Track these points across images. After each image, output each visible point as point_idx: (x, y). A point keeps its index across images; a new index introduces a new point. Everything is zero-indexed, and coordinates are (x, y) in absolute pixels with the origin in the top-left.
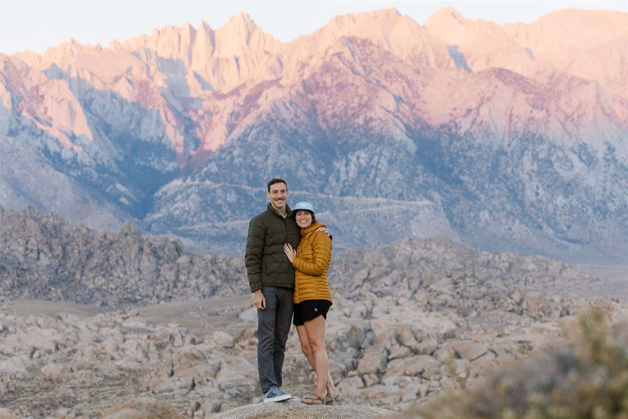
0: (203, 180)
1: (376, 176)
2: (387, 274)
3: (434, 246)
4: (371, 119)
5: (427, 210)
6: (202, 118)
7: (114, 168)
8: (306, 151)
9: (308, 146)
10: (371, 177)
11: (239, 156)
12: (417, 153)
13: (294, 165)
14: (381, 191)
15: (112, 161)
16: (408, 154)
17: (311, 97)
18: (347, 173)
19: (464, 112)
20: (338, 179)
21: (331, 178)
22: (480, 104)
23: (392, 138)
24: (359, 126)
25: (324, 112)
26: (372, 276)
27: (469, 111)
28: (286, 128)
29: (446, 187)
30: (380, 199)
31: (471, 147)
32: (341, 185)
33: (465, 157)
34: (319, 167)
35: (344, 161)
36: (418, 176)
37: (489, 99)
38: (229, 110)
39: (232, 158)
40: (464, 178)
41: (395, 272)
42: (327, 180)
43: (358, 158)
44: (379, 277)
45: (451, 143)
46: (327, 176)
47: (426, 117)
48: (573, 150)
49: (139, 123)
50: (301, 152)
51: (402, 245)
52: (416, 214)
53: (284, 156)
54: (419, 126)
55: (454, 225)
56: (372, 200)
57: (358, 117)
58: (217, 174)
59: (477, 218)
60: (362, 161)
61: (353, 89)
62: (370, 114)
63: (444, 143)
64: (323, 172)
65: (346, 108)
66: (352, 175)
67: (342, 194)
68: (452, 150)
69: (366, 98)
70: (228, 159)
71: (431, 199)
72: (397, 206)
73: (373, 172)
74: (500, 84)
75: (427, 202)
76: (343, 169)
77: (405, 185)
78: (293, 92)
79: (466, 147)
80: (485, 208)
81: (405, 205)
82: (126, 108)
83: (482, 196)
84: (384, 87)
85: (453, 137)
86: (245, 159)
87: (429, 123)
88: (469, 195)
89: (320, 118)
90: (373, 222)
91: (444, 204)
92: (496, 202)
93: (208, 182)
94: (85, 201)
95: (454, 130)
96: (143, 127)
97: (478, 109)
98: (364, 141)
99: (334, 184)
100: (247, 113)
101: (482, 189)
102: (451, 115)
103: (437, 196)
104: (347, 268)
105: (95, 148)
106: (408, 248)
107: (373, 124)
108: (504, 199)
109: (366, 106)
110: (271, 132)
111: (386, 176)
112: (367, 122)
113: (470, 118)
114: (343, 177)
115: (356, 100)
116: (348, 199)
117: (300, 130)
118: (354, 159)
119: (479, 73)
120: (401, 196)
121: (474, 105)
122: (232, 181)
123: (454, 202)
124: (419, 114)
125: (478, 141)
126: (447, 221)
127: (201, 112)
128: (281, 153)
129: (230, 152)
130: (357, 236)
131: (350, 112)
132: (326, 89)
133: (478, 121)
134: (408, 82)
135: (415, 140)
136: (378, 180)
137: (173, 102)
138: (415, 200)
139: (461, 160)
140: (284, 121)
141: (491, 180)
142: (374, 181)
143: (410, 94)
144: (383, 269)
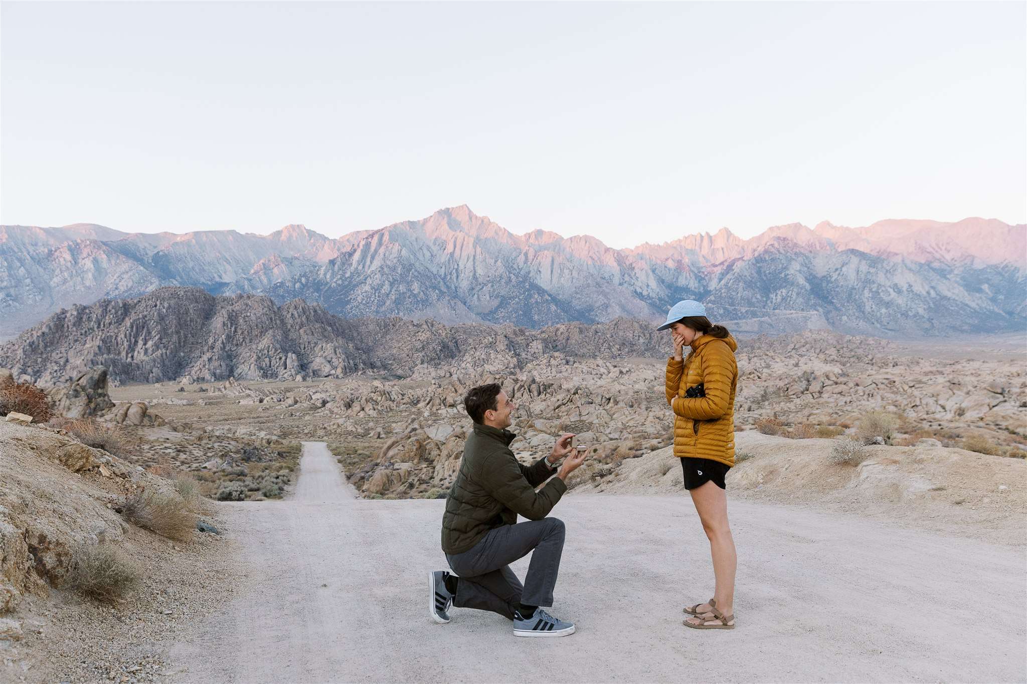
0: (708, 304)
1: (790, 300)
2: (804, 346)
3: (822, 333)
4: (788, 274)
5: (815, 316)
6: (707, 275)
7: (667, 299)
8: (757, 290)
9: (758, 288)
10: (788, 301)
11: (725, 292)
12: (811, 289)
13: (751, 296)
14: (793, 308)
15: (666, 296)
16: (806, 290)
17: (758, 265)
18: (776, 299)
19: (834, 270)
20: (772, 302)
21: (768, 302)
22: (843, 266)
23: (798, 283)
24: (782, 278)
25: (765, 272)
26: (796, 347)
27: (837, 270)
28: (747, 279)
29: (825, 305)
30: (792, 311)
31: (838, 286)
32: (773, 305)
33: (835, 291)
34: (762, 297)
35: (775, 294)
36: (811, 300)
37: (847, 264)
38: (719, 272)
39: (721, 294)
40: (834, 301)
41: (808, 346)
42: (766, 303)
43: (782, 292)
44: (800, 347)
45: (828, 285)
46: (766, 301)
47: (815, 273)
48: (890, 287)
49: (677, 279)
50: (754, 290)
51: (806, 332)
52: (810, 318)
53: (746, 292)
54: (811, 277)
55: (829, 323)
56: (789, 312)
57: (781, 274)
58: (714, 301)
59: (841, 320)
60: (783, 294)
61: (779, 261)
62: (787, 272)
63: (824, 285)
64: (765, 299)
65: (775, 271)
66: (778, 300)
67: (774, 309)
68: (828, 287)
69: (785, 265)
70: (719, 294)
71: (818, 311)
72: (801, 314)
73: (789, 299)
74: (853, 256)
75: (816, 312)
76: (774, 298)
77: (805, 305)
78: (750, 263)
79: (835, 286)
80: (845, 315)
81: (805, 314)
82: (671, 272)
83: (843, 309)
84: (794, 259)
85: (829, 282)
86: (727, 294)
87: (817, 275)
88: (837, 309)
89: (763, 274)
90: (789, 322)
91: (824, 313)
92: (851, 312)
93: (710, 305)
94: (654, 314)
95: (829, 279)
96: (679, 280)
97: (841, 268)
98: (784, 284)
99: (770, 304)
100: (728, 273)
101: (843, 306)
102: (828, 271)
103: (821, 310)
104: (781, 344)
105: (658, 290)
106: (810, 334)
107: (789, 277)
108: (855, 310)
109: (786, 268)
110: (739, 281)
111: (795, 300)
112: (786, 276)
113: (837, 273)
114: (774, 301)
115: (781, 266)
116: (776, 311)
117: (753, 280)
118: (779, 293)
119: (842, 251)
120: (803, 310)
121: (839, 266)
122: (721, 304)
123: (829, 312)
124: (811, 271)
125: (841, 283)
126: (826, 322)
127: (706, 273)
128: (744, 291)
129: (720, 291)
130: (781, 328)
131: (777, 271)
132: (766, 261)
133: (841, 274)
134: (806, 256)
135: (810, 284)
136: (791, 303)
137: (692, 269)
138: (809, 311)
139: (833, 293)
140: (746, 276)
141: (848, 302)
142: (789, 303)
143: (807, 262)
144: (802, 344)
